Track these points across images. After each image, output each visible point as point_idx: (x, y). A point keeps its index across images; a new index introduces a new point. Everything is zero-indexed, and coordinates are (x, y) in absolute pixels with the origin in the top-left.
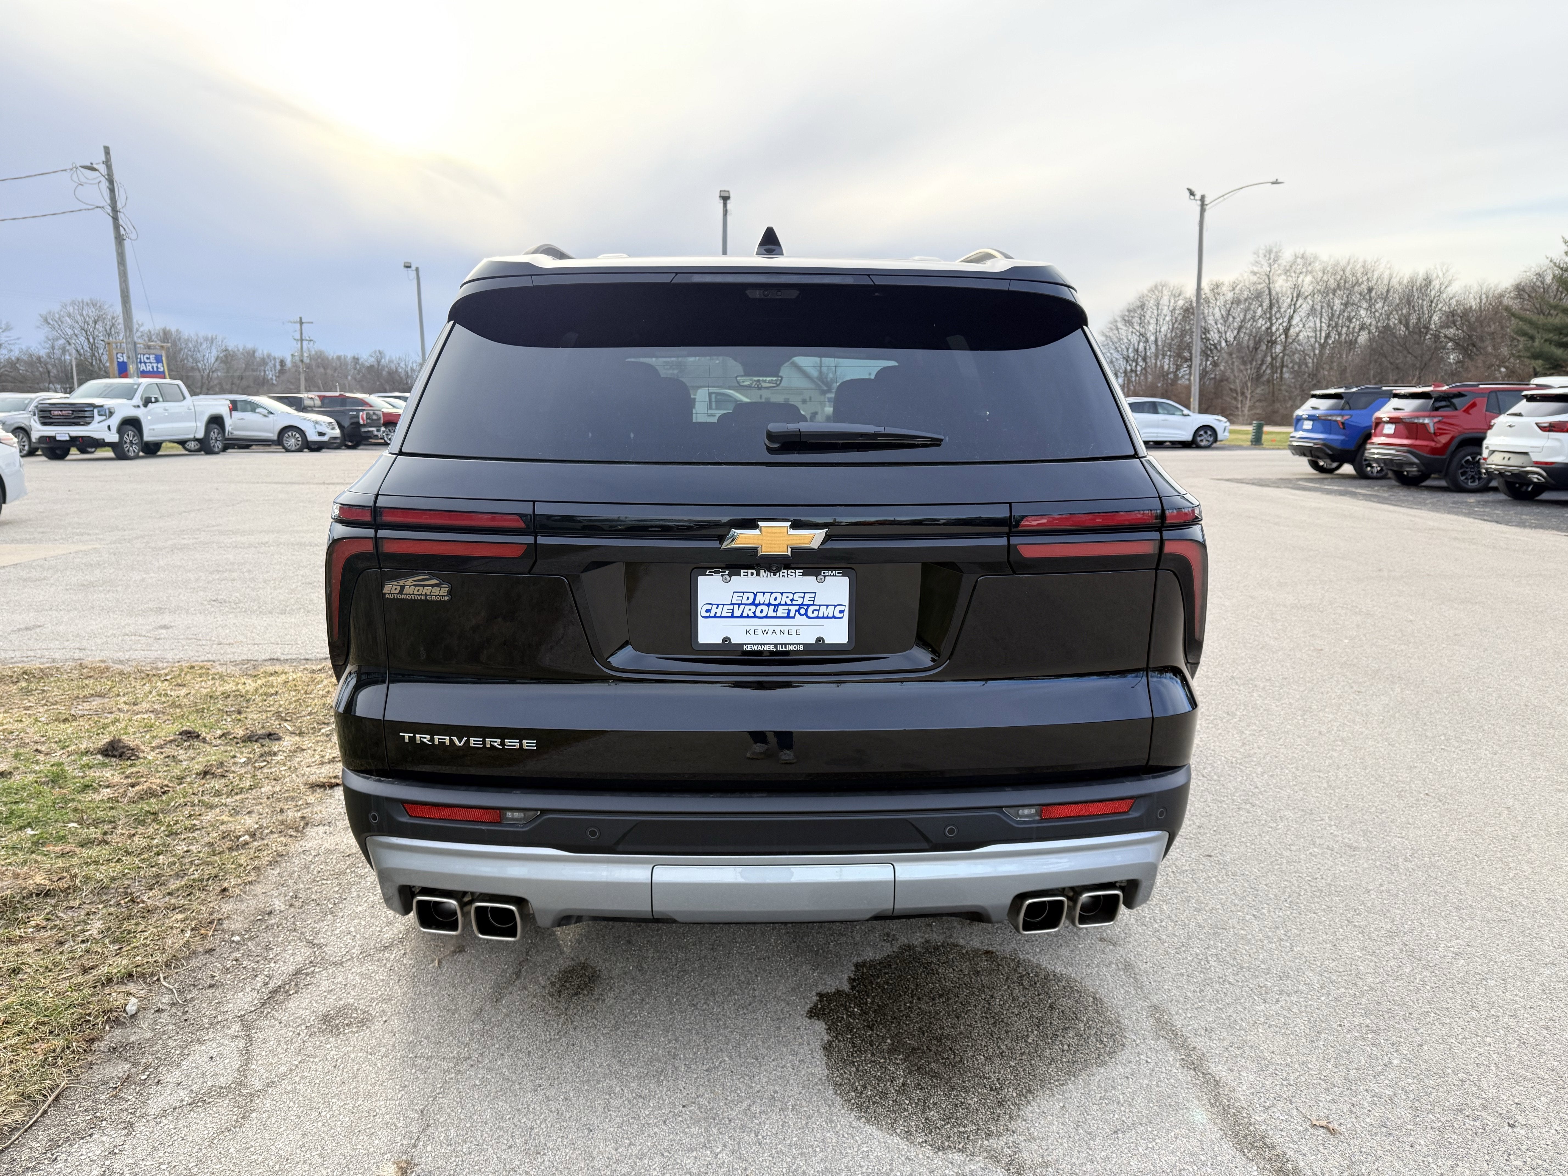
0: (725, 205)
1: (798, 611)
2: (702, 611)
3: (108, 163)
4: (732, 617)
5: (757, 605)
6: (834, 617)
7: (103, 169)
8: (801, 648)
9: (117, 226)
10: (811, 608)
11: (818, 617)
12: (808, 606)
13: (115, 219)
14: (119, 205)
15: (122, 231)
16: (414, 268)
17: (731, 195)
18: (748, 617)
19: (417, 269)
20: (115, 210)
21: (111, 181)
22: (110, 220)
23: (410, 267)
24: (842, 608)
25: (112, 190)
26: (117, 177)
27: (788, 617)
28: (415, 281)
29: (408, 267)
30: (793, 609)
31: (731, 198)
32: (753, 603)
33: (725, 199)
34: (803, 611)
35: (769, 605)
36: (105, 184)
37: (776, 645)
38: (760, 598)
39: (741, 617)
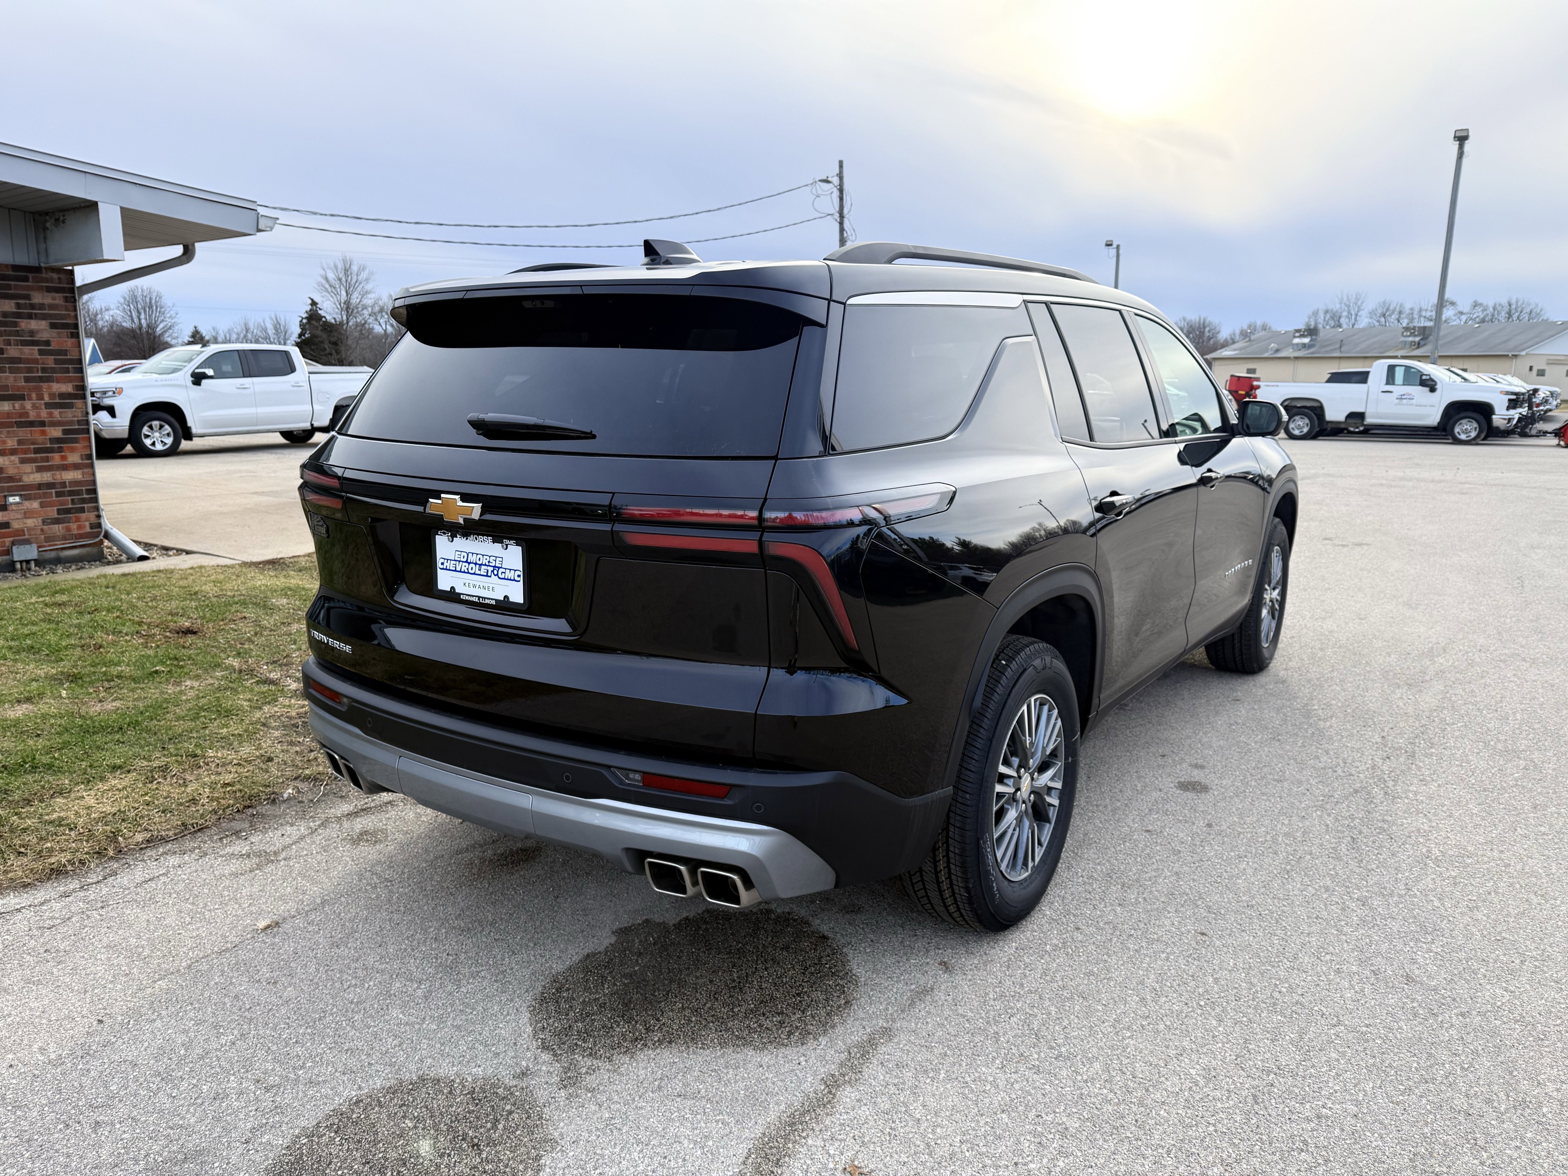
0: (1461, 147)
1: (492, 571)
2: (439, 565)
3: (841, 176)
4: (455, 571)
5: (469, 563)
6: (514, 580)
7: (836, 181)
8: (493, 602)
9: (842, 230)
10: (501, 570)
11: (504, 579)
12: (499, 568)
13: (841, 223)
14: (846, 211)
15: (845, 235)
16: (1115, 246)
17: (1470, 134)
18: (464, 572)
19: (1118, 247)
20: (842, 216)
21: (841, 191)
22: (838, 225)
23: (1111, 245)
24: (519, 573)
25: (841, 199)
26: (846, 187)
27: (487, 576)
28: (1115, 259)
29: (1109, 245)
30: (491, 569)
31: (1470, 138)
32: (466, 562)
33: (1461, 139)
34: (495, 572)
35: (476, 564)
36: (836, 193)
37: (479, 597)
38: (472, 558)
39: (460, 571)
